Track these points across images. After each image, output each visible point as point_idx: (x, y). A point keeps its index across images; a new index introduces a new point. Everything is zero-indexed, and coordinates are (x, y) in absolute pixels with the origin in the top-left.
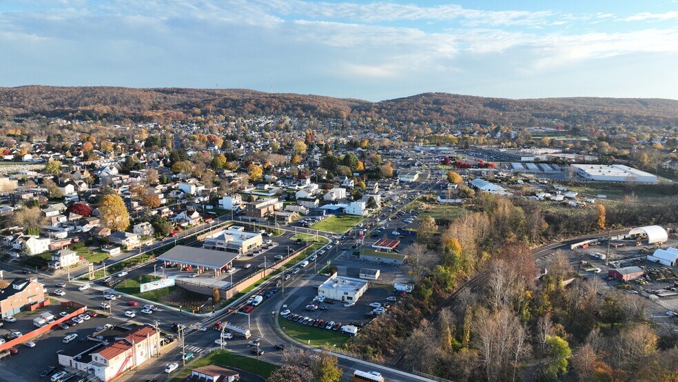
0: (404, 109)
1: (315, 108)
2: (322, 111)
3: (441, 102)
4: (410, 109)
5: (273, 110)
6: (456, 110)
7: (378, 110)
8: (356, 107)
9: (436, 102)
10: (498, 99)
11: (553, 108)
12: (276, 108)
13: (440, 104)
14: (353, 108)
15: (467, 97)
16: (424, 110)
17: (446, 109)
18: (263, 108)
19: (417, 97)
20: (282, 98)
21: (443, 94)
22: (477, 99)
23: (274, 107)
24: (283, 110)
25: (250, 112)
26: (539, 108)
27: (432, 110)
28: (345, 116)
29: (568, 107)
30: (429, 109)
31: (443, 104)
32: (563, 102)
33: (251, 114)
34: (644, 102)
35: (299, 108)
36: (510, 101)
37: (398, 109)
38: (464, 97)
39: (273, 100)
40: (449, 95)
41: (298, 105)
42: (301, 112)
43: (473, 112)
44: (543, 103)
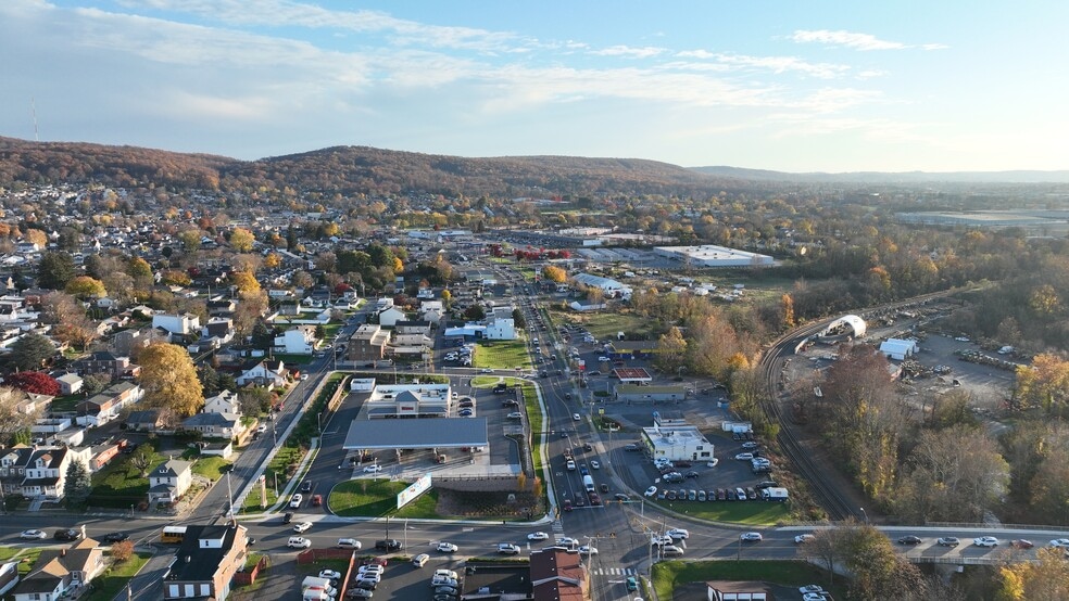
0: (311, 173)
1: (155, 171)
2: (170, 175)
3: (369, 160)
4: (323, 172)
5: (66, 172)
6: (393, 173)
7: (267, 174)
8: (228, 170)
9: (360, 161)
10: (450, 158)
11: (525, 171)
12: (72, 170)
13: (366, 164)
14: (222, 171)
15: (404, 153)
16: (345, 173)
17: (380, 172)
18: (42, 169)
19: (327, 153)
20: (81, 152)
21: (366, 148)
22: (419, 156)
23: (67, 168)
24: (88, 174)
25: (15, 179)
26: (507, 171)
27: (358, 173)
28: (216, 184)
29: (544, 170)
30: (352, 172)
31: (372, 164)
32: (536, 164)
33: (18, 182)
34: (626, 164)
35: (120, 171)
36: (467, 160)
37: (302, 172)
38: (398, 153)
39: (61, 154)
40: (376, 150)
41: (116, 165)
42: (127, 177)
43: (423, 176)
44: (512, 164)
